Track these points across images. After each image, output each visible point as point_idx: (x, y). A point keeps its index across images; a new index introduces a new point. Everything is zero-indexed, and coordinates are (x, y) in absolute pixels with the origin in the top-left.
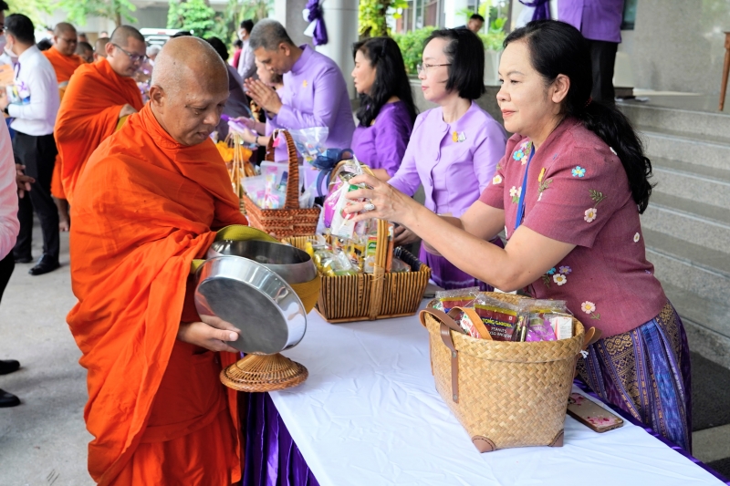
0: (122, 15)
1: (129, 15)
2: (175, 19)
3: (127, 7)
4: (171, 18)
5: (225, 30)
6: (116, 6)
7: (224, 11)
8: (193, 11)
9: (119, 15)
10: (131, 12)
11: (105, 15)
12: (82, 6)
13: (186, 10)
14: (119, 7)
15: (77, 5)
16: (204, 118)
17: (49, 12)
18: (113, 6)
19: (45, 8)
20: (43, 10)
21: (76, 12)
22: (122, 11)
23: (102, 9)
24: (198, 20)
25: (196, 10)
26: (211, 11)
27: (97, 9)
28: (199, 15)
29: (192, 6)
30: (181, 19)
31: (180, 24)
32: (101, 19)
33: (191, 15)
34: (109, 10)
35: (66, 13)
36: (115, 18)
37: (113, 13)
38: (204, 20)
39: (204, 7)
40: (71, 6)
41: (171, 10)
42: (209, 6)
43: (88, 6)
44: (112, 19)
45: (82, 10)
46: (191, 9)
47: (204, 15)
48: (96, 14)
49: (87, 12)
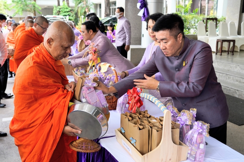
0: (36, 11)
1: (38, 11)
2: (56, 12)
3: (38, 8)
4: (54, 12)
5: (74, 16)
6: (34, 8)
7: (74, 9)
8: (63, 9)
9: (35, 11)
10: (39, 10)
11: (30, 11)
12: (21, 8)
13: (60, 9)
14: (35, 8)
15: (19, 7)
16: (66, 51)
17: (9, 10)
18: (33, 8)
19: (8, 8)
20: (7, 9)
21: (19, 10)
22: (36, 9)
23: (28, 9)
24: (65, 12)
25: (65, 8)
26: (70, 9)
27: (27, 9)
28: (66, 10)
29: (63, 7)
30: (58, 12)
31: (58, 14)
32: (28, 12)
33: (63, 10)
34: (31, 9)
35: (15, 10)
36: (33, 12)
37: (33, 10)
38: (68, 12)
39: (67, 7)
40: (17, 8)
41: (54, 9)
42: (69, 7)
43: (23, 8)
44: (32, 12)
45: (21, 9)
46: (63, 8)
47: (68, 10)
48: (26, 11)
49: (23, 10)
